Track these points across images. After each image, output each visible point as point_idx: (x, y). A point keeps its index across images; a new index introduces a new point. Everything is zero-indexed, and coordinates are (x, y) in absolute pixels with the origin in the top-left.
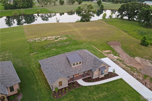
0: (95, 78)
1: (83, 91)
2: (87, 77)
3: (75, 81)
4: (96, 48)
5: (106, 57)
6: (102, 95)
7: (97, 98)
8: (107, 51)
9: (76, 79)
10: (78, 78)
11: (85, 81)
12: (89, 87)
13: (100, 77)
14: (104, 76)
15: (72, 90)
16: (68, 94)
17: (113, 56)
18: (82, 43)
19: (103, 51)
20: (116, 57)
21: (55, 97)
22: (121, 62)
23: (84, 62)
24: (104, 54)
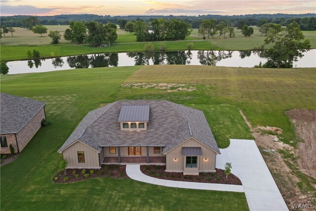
0: (173, 173)
1: (118, 188)
2: (157, 164)
3: (122, 164)
4: (244, 117)
5: (251, 138)
8: (268, 128)
9: (128, 162)
10: (134, 161)
11: (143, 172)
12: (139, 185)
13: (185, 174)
14: (198, 174)
15: (98, 178)
16: (83, 182)
17: (275, 141)
18: (218, 103)
19: (256, 127)
20: (281, 145)
21: (56, 178)
22: (286, 158)
23: (156, 126)
24: (253, 132)
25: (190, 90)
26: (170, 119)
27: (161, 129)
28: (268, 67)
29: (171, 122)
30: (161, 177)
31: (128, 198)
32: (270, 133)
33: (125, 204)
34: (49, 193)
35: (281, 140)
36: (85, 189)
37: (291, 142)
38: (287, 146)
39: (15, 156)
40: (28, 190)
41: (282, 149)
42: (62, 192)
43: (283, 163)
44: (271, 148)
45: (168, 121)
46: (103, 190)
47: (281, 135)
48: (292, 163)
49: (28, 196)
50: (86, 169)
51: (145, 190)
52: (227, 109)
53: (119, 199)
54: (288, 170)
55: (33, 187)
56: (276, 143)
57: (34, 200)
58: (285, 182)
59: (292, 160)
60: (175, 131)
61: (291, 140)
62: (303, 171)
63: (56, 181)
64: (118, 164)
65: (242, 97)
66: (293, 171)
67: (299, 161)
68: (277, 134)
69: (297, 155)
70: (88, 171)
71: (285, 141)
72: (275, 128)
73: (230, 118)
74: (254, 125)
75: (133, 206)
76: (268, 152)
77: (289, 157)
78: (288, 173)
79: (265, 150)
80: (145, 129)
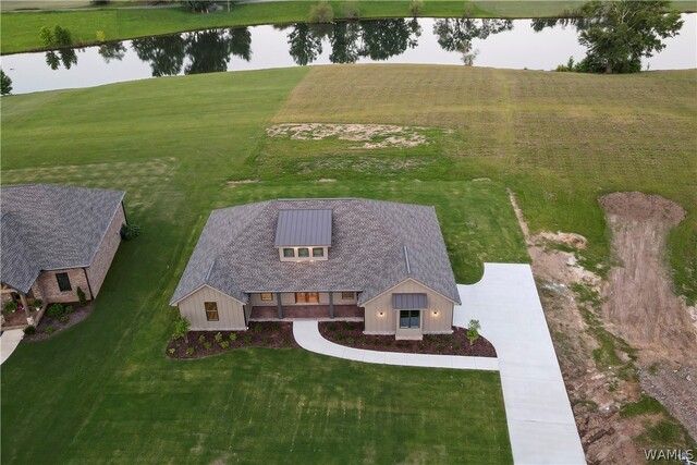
0: (377, 336)
1: (283, 367)
2: (348, 320)
3: (285, 320)
4: (517, 211)
5: (525, 260)
6: (340, 404)
7: (305, 408)
8: (561, 236)
9: (297, 316)
10: (306, 313)
11: (324, 335)
12: (318, 361)
13: (398, 338)
14: (421, 338)
15: (246, 349)
17: (568, 265)
18: (468, 177)
19: (538, 233)
20: (580, 274)
21: (172, 351)
22: (582, 300)
23: (345, 251)
24: (530, 246)
25: (413, 144)
27: (355, 258)
28: (587, 71)
29: (373, 244)
30: (355, 345)
31: (301, 384)
32: (564, 247)
33: (296, 396)
34: (164, 378)
35: (581, 263)
36: (226, 369)
37: (600, 266)
38: (589, 274)
39: (88, 307)
41: (578, 281)
42: (188, 375)
43: (576, 312)
44: (559, 281)
46: (256, 371)
47: (582, 252)
48: (592, 311)
50: (222, 332)
51: (329, 369)
52: (485, 191)
53: (286, 386)
54: (582, 324)
55: (135, 367)
56: (570, 269)
58: (573, 348)
59: (593, 306)
60: (380, 261)
61: (600, 261)
62: (608, 326)
63: (172, 356)
64: (277, 320)
65: (518, 162)
66: (591, 328)
67: (605, 307)
68: (574, 250)
69: (605, 294)
70: (226, 335)
71: (588, 266)
72: (573, 236)
73: (490, 213)
74: (533, 229)
75: (310, 399)
76: (552, 291)
77: (589, 298)
78: (581, 332)
79: (547, 286)
80: (325, 257)
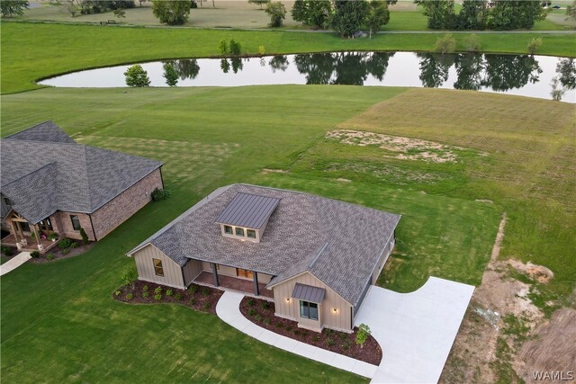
0: (284, 319)
1: (189, 327)
4: (500, 235)
6: (209, 371)
9: (231, 287)
11: (242, 309)
14: (320, 331)
15: (173, 305)
16: (149, 307)
17: (517, 296)
19: (507, 260)
20: (524, 306)
21: (117, 293)
22: (507, 332)
24: (490, 269)
26: (302, 230)
27: (282, 245)
29: (302, 236)
30: (260, 323)
31: (192, 345)
32: (524, 278)
33: (180, 354)
34: (97, 314)
35: (532, 296)
36: (145, 317)
37: (550, 303)
38: (534, 309)
39: (89, 246)
40: (77, 303)
41: (516, 313)
42: (115, 316)
43: (492, 343)
44: (496, 309)
45: (298, 233)
46: (165, 326)
47: (541, 287)
48: (511, 345)
49: (71, 312)
50: (162, 286)
51: (223, 339)
52: (480, 212)
53: (178, 344)
54: (490, 355)
55: (84, 299)
56: (516, 299)
57: (73, 320)
58: (463, 377)
59: (515, 340)
61: (554, 298)
62: (518, 365)
63: (116, 297)
64: (213, 287)
65: (532, 191)
66: (497, 361)
67: (527, 345)
68: (534, 283)
69: (537, 331)
70: (164, 288)
71: (537, 300)
72: (540, 269)
73: (471, 232)
74: (504, 255)
75: (189, 360)
76: (482, 317)
77: (517, 332)
78: (484, 363)
79: (480, 311)
80: (256, 241)
